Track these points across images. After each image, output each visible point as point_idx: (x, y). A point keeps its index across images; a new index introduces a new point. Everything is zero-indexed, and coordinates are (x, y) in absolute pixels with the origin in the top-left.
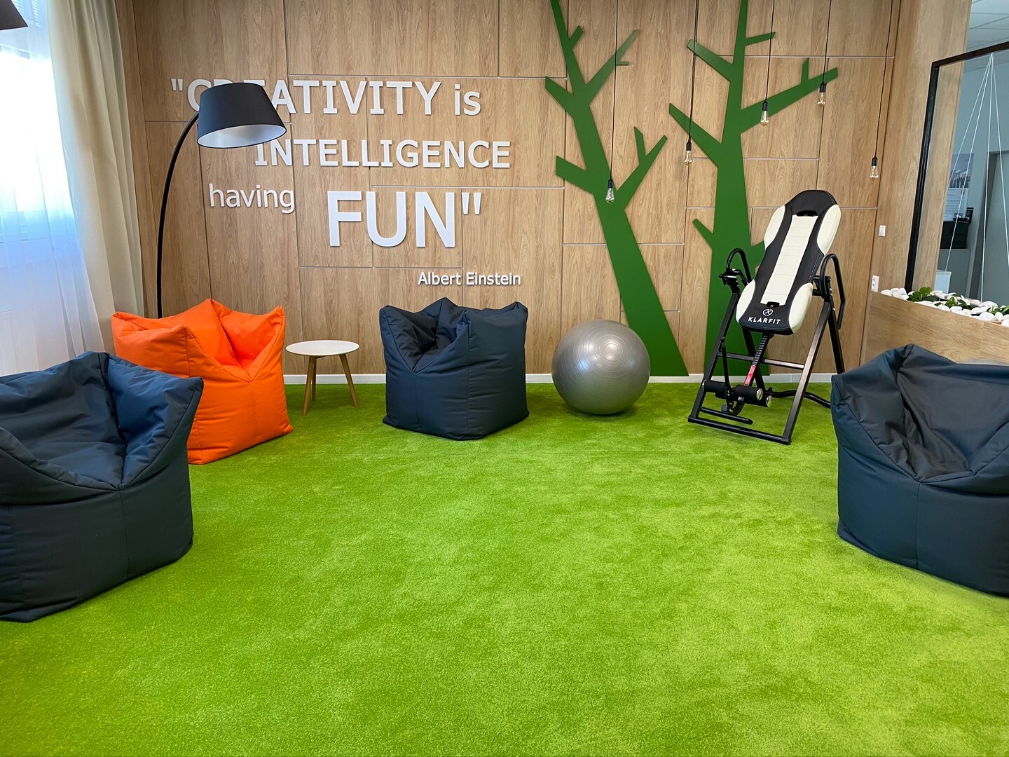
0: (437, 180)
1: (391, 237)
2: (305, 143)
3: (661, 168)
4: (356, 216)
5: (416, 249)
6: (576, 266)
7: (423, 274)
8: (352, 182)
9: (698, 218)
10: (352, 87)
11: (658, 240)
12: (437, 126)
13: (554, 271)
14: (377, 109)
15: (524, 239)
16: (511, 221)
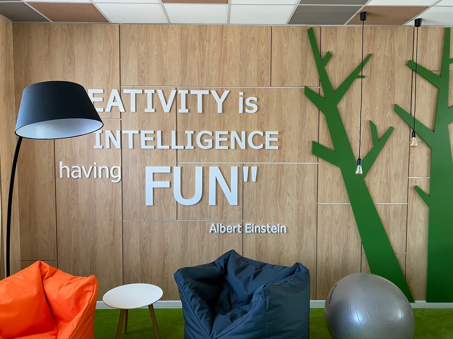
0: (225, 158)
1: (191, 198)
2: (130, 133)
3: (389, 149)
4: (166, 184)
5: (209, 208)
6: (327, 220)
7: (213, 225)
8: (164, 160)
9: (418, 185)
10: (166, 94)
11: (389, 200)
12: (226, 121)
13: (311, 223)
14: (183, 109)
15: (289, 199)
16: (279, 187)
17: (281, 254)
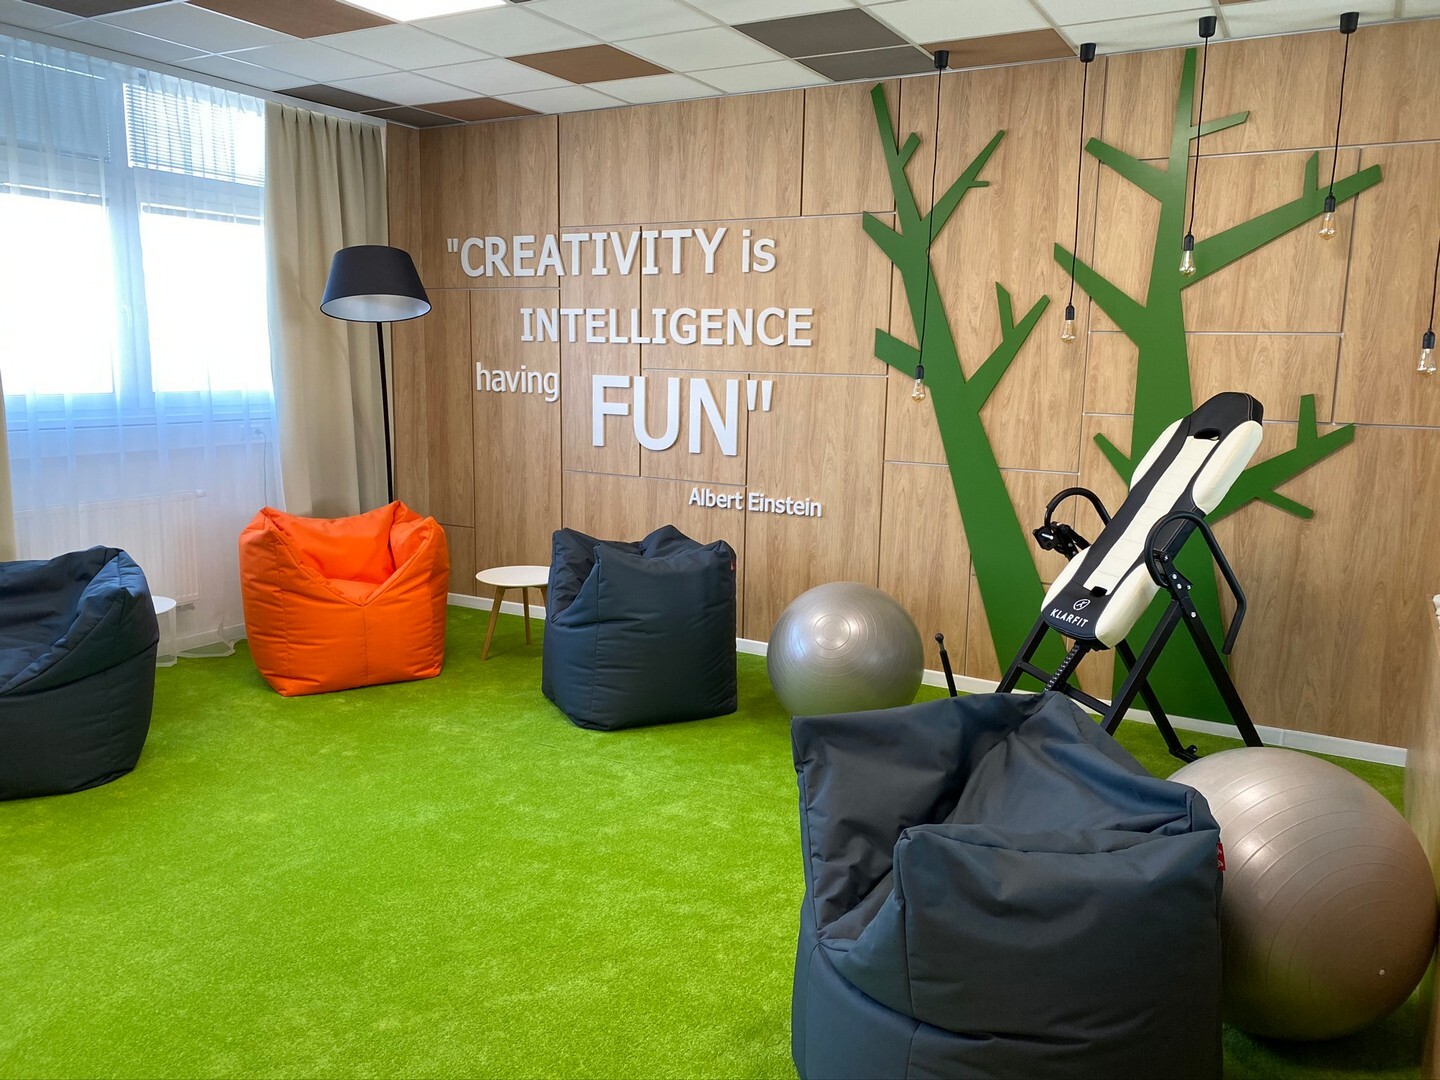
0: (718, 363)
1: (661, 436)
2: (572, 313)
3: (1039, 347)
4: (622, 409)
5: (690, 457)
6: (902, 495)
7: (695, 490)
8: (621, 363)
9: (1104, 432)
10: (624, 240)
11: (1035, 464)
12: (720, 288)
13: (872, 501)
14: (649, 268)
15: (829, 449)
16: (812, 421)
17: (811, 558)
